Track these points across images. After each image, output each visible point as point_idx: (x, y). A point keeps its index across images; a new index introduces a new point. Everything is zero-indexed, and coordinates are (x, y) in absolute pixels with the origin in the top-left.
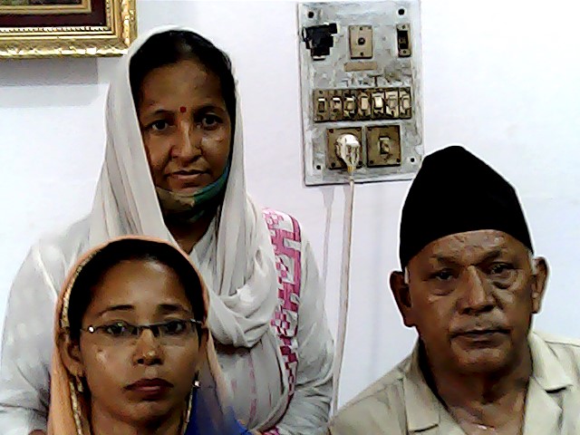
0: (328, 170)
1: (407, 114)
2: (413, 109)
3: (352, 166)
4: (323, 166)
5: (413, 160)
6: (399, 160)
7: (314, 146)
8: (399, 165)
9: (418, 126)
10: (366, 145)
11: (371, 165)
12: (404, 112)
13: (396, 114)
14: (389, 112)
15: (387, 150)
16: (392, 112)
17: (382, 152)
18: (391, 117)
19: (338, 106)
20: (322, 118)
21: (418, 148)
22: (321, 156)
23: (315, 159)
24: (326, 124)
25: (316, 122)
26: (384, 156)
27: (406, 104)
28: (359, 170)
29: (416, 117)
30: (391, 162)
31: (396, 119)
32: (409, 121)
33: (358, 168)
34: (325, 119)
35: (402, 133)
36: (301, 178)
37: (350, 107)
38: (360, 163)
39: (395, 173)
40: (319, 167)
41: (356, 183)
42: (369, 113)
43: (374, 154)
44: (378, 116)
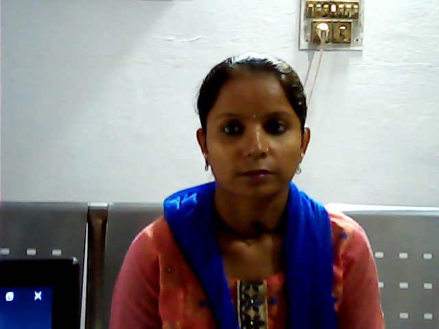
0: (312, 43)
1: (356, 16)
2: (359, 14)
3: (323, 41)
4: (309, 40)
5: (357, 40)
6: (350, 40)
7: (306, 29)
8: (349, 43)
9: (362, 22)
10: (332, 30)
11: (334, 41)
12: (353, 14)
13: (350, 16)
14: (346, 14)
15: (343, 34)
16: (348, 15)
17: (341, 34)
18: (347, 17)
19: (320, 10)
21: (361, 35)
22: (309, 34)
23: (305, 36)
24: (311, 19)
25: (307, 17)
26: (342, 37)
27: (356, 11)
28: (330, 43)
29: (361, 18)
30: (346, 40)
31: (350, 18)
32: (357, 20)
33: (327, 42)
35: (352, 25)
36: (297, 45)
37: (326, 10)
38: (329, 40)
39: (348, 47)
40: (307, 41)
42: (335, 14)
43: (337, 36)
44: (340, 16)
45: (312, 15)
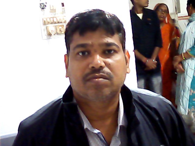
0: (48, 36)
3: (53, 34)
7: (44, 30)
10: (56, 29)
11: (58, 34)
12: (64, 21)
14: (61, 21)
15: (61, 30)
17: (60, 31)
18: (61, 23)
19: (49, 21)
22: (46, 32)
23: (44, 33)
28: (56, 35)
31: (63, 23)
33: (54, 35)
37: (52, 21)
38: (55, 33)
42: (56, 22)
43: (58, 32)
44: (59, 23)
45: (46, 24)
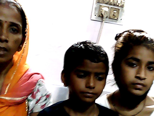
0: (98, 17)
1: (122, 6)
2: (124, 5)
3: (105, 16)
4: (97, 15)
5: (121, 19)
6: (118, 19)
7: (96, 9)
8: (117, 20)
10: (110, 12)
11: (110, 18)
12: (121, 5)
13: (120, 6)
14: (118, 4)
15: (115, 15)
16: (119, 5)
18: (118, 6)
20: (99, 2)
22: (97, 12)
23: (95, 13)
24: (100, 4)
25: (98, 2)
26: (114, 16)
28: (107, 19)
29: (125, 8)
30: (115, 18)
31: (119, 7)
32: (123, 8)
34: (100, 2)
35: (120, 11)
36: (90, 17)
37: (107, 0)
38: (107, 17)
39: (116, 22)
40: (95, 15)
41: (105, 22)
42: (112, 3)
43: (111, 16)
44: (114, 5)
